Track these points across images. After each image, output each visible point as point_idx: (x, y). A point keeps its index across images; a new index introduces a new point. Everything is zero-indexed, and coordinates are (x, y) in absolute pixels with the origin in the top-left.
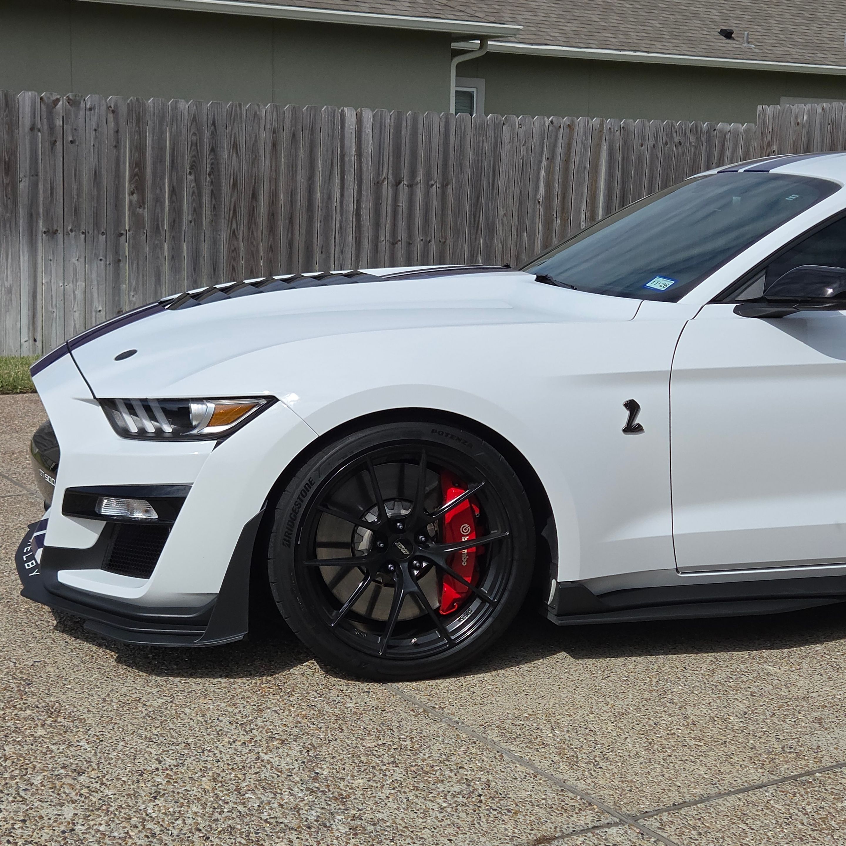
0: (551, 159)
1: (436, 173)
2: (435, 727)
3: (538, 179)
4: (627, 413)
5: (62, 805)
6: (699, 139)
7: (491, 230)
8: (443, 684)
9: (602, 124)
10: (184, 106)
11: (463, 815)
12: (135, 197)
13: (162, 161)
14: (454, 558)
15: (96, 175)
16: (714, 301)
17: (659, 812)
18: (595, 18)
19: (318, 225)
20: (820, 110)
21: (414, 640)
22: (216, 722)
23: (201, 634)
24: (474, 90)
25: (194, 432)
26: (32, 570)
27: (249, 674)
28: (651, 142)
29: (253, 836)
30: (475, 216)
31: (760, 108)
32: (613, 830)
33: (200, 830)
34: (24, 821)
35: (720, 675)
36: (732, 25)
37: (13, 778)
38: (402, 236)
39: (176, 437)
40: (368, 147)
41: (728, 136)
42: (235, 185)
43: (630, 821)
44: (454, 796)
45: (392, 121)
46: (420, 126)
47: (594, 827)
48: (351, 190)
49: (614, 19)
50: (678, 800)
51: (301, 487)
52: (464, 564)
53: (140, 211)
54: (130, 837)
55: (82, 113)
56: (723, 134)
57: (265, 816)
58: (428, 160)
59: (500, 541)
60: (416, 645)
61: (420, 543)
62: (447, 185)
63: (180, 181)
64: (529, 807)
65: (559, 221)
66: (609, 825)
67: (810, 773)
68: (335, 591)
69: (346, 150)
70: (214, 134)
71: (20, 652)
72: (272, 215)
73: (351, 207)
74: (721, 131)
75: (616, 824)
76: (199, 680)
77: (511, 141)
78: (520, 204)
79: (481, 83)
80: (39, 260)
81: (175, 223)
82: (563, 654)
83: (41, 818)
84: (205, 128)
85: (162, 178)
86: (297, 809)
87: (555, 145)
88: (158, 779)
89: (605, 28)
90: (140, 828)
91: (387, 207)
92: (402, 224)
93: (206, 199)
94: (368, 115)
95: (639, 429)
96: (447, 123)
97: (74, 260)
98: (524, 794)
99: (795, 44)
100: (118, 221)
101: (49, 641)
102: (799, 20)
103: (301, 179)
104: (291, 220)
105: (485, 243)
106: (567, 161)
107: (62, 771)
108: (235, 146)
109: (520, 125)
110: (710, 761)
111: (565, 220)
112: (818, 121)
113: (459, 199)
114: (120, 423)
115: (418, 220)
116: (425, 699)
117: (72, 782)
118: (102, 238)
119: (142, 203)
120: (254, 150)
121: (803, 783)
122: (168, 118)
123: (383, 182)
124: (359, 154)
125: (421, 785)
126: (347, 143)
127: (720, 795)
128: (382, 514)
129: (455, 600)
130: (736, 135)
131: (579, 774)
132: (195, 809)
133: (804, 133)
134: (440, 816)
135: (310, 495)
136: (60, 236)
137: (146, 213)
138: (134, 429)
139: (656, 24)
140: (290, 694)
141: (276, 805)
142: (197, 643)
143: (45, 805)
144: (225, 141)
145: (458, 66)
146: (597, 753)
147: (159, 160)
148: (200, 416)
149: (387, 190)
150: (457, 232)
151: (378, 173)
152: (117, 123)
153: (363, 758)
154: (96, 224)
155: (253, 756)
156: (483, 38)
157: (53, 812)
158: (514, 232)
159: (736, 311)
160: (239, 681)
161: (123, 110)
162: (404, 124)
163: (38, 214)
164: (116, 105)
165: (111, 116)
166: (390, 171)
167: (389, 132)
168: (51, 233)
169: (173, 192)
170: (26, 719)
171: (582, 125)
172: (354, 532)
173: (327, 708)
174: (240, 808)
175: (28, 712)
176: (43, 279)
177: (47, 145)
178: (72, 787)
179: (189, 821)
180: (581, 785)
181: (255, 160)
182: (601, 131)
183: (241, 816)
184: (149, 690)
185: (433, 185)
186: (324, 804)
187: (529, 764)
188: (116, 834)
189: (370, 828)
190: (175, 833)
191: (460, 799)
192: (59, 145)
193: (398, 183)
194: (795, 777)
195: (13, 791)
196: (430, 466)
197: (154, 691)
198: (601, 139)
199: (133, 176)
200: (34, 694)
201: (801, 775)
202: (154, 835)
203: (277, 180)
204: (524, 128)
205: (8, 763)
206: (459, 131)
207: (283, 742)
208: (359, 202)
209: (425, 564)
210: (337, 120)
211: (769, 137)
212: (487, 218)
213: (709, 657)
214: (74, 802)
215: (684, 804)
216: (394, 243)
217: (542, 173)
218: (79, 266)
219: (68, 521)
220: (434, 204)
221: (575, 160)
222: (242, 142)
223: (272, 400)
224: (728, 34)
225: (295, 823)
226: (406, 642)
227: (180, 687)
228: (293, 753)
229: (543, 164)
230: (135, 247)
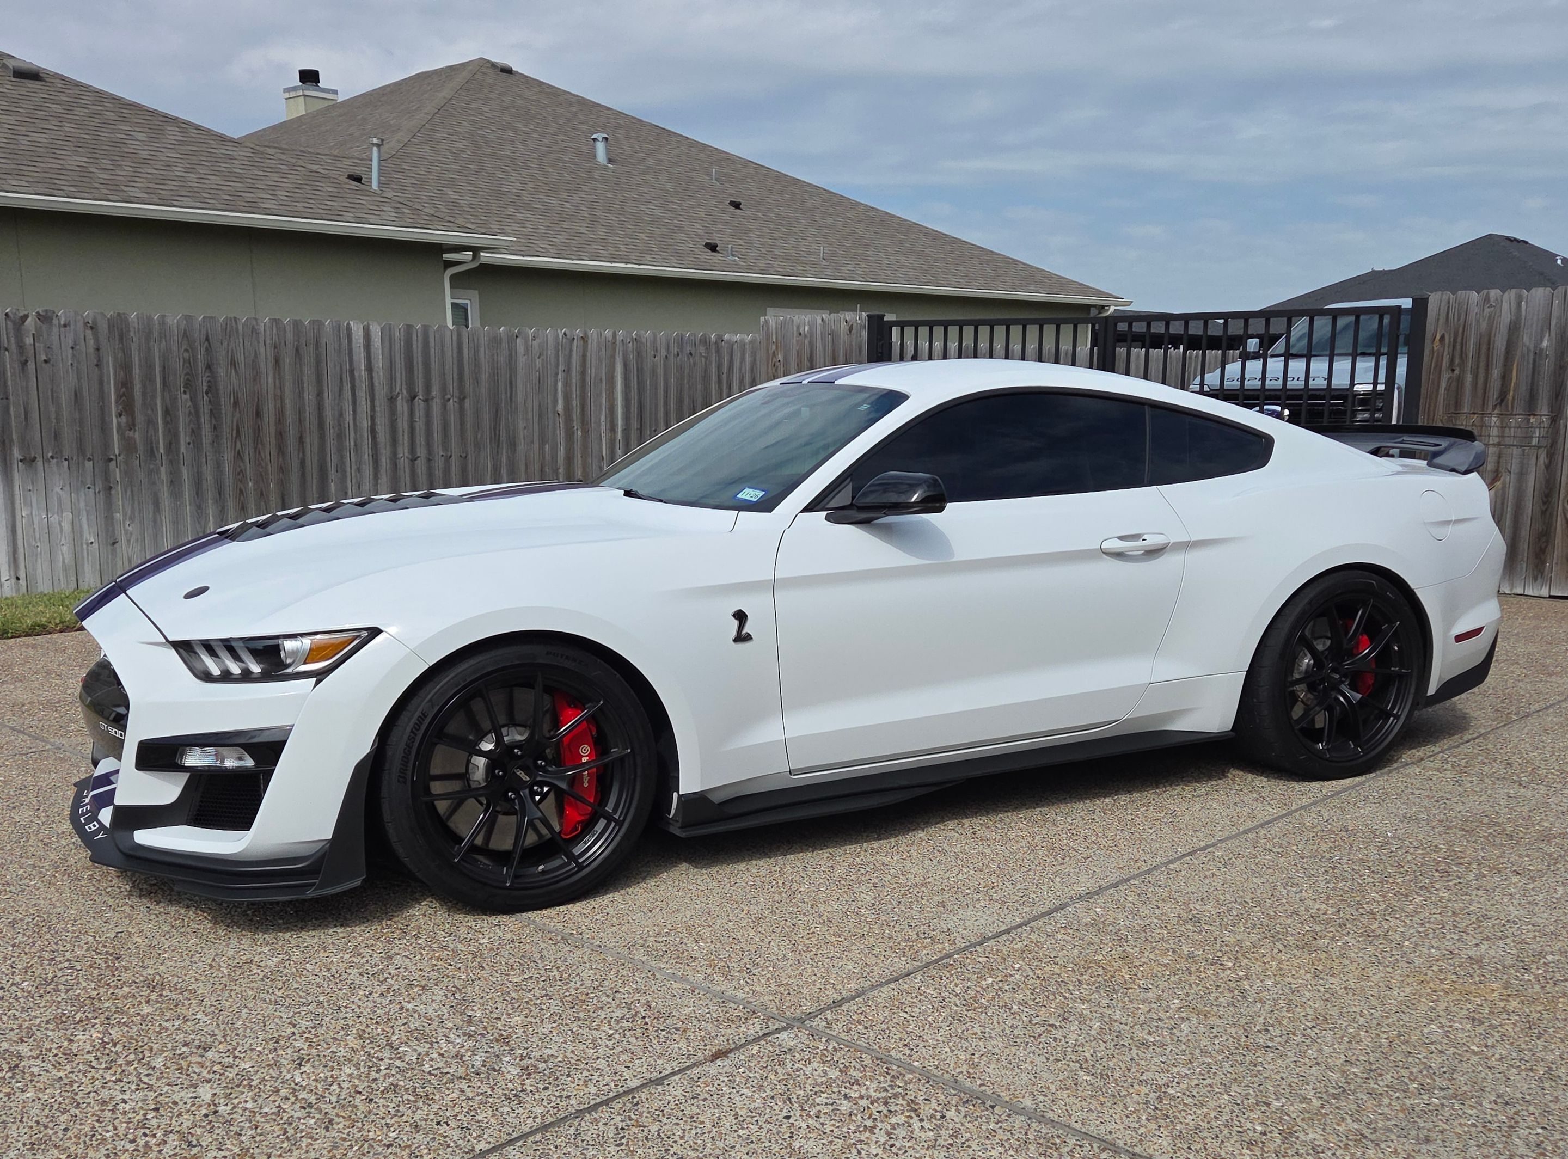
0: (568, 371)
1: (452, 387)
2: (578, 953)
3: (556, 390)
5: (196, 1086)
6: (708, 349)
7: (513, 445)
8: (574, 909)
9: (614, 335)
10: (173, 320)
11: (633, 1040)
12: (124, 419)
13: (152, 380)
15: (77, 396)
16: (806, 509)
17: (821, 1011)
18: (583, 230)
19: (331, 445)
20: (819, 321)
21: (541, 867)
22: (345, 976)
23: (314, 884)
24: (468, 302)
25: (289, 670)
26: (96, 832)
27: (365, 919)
28: (664, 353)
29: (420, 1091)
30: (495, 429)
31: (762, 319)
32: (783, 1035)
33: (360, 1093)
34: (156, 1110)
35: (840, 870)
36: (716, 239)
37: (129, 1063)
38: (421, 452)
39: (266, 677)
40: (379, 362)
41: (735, 346)
42: (236, 403)
43: (797, 1024)
44: (618, 1022)
45: (402, 334)
46: (431, 339)
47: (765, 1035)
48: (364, 405)
49: (601, 231)
50: (837, 997)
51: (414, 720)
53: (131, 433)
54: (284, 1111)
55: (55, 330)
56: (731, 345)
57: (427, 1068)
58: (443, 373)
60: (543, 872)
62: (464, 398)
63: (174, 400)
64: (695, 1022)
65: (579, 433)
66: (778, 1031)
67: (949, 956)
68: (451, 824)
69: (355, 365)
70: (208, 350)
71: (97, 924)
72: (280, 434)
73: (365, 424)
74: (728, 342)
75: (785, 1029)
76: (312, 933)
77: (526, 353)
78: (540, 416)
79: (475, 294)
80: (17, 492)
81: (172, 446)
82: (684, 866)
83: (175, 1103)
84: (197, 343)
85: (154, 397)
86: (459, 1056)
87: (570, 356)
88: (297, 1044)
89: (593, 241)
90: (293, 1099)
91: (403, 424)
92: (420, 439)
93: (205, 419)
94: (376, 330)
95: (748, 638)
97: (57, 489)
98: (688, 1010)
99: (775, 258)
100: (107, 445)
101: (127, 908)
102: (776, 235)
103: (309, 396)
104: (301, 440)
105: (508, 458)
106: (583, 373)
107: (184, 1049)
108: (233, 363)
109: (534, 338)
110: (855, 955)
111: (586, 432)
112: (819, 332)
113: (477, 413)
114: (198, 666)
115: (437, 437)
116: (560, 926)
117: (199, 1059)
118: (89, 464)
119: (132, 426)
120: (254, 365)
121: (945, 967)
122: (156, 334)
123: (397, 397)
124: (369, 369)
125: (582, 1015)
126: (355, 358)
127: (873, 987)
129: (579, 822)
130: (742, 344)
131: (735, 983)
132: (348, 1071)
133: (806, 342)
134: (610, 1044)
135: (424, 727)
136: (39, 463)
137: (137, 436)
138: (216, 672)
139: (643, 236)
140: (417, 937)
141: (435, 1056)
142: (310, 894)
143: (175, 1088)
144: (221, 356)
145: (453, 278)
146: (746, 960)
147: (148, 378)
148: (294, 653)
149: (402, 406)
150: (478, 446)
151: (391, 388)
152: (97, 340)
153: (514, 995)
154: (81, 450)
155: (395, 1007)
156: (476, 250)
157: (187, 1095)
158: (536, 445)
159: (828, 518)
160: (357, 929)
161: (103, 326)
162: (414, 337)
163: (11, 441)
164: (95, 321)
165: (89, 332)
166: (404, 386)
167: (399, 346)
168: (29, 461)
169: (167, 412)
170: (126, 997)
171: (595, 336)
172: (469, 762)
173: (460, 946)
174: (398, 1063)
175: (126, 989)
176: (22, 512)
177: (17, 365)
178: (202, 1065)
179: (345, 1085)
180: (740, 995)
181: (256, 377)
182: (614, 343)
183: (401, 1071)
184: (259, 950)
185: (449, 400)
186: (486, 1048)
187: (683, 979)
188: (266, 1110)
189: (542, 1066)
190: (334, 1099)
191: (625, 1024)
192: (31, 366)
193: (413, 398)
194: (937, 961)
195: (133, 1078)
197: (266, 949)
198: (614, 349)
199: (119, 397)
200: (126, 969)
201: (941, 959)
202: (310, 1105)
203: (282, 399)
204: (538, 341)
205: (119, 1048)
206: (472, 345)
207: (423, 988)
208: (373, 418)
210: (343, 333)
211: (774, 347)
212: (508, 432)
213: (825, 853)
214: (209, 1081)
215: (844, 1000)
216: (413, 460)
217: (560, 385)
218: (65, 495)
219: (144, 776)
220: (453, 419)
221: (591, 372)
222: (241, 358)
223: (374, 632)
224: (713, 248)
225: (461, 1071)
226: (532, 870)
227: (293, 942)
228: (438, 998)
229: (560, 377)
230: (128, 474)
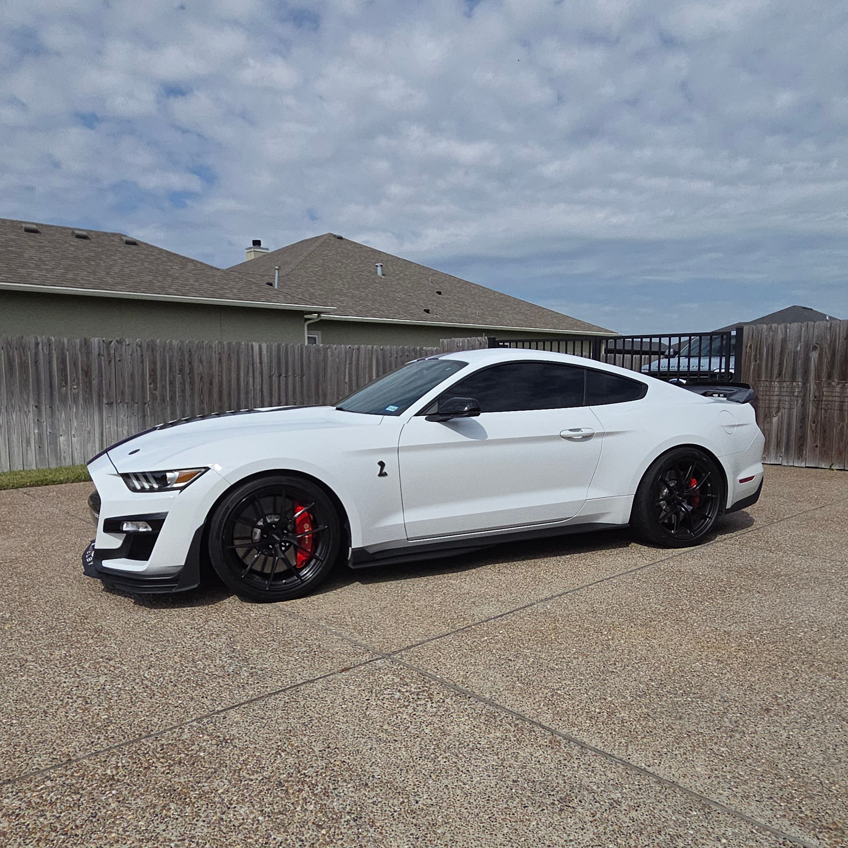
0: (351, 363)
1: (298, 372)
3: (345, 372)
4: (379, 467)
9: (372, 348)
10: (175, 343)
11: (306, 662)
12: (152, 386)
13: (165, 369)
14: (301, 540)
15: (132, 376)
16: (416, 415)
17: (400, 651)
19: (242, 396)
21: (284, 581)
23: (176, 586)
24: (316, 336)
28: (396, 355)
31: (441, 340)
36: (429, 307)
40: (265, 359)
42: (201, 378)
43: (387, 656)
44: (302, 653)
45: (276, 348)
46: (289, 349)
48: (258, 380)
49: (377, 305)
52: (307, 542)
53: (155, 392)
55: (124, 348)
56: (427, 352)
58: (294, 365)
59: (323, 530)
60: (285, 584)
61: (284, 534)
62: (303, 376)
63: (174, 377)
66: (377, 659)
69: (255, 362)
70: (190, 355)
72: (220, 392)
73: (258, 387)
74: (425, 351)
77: (332, 356)
78: (337, 384)
79: (319, 333)
80: (104, 417)
81: (172, 398)
84: (185, 353)
85: (166, 376)
87: (352, 357)
91: (275, 387)
92: (283, 394)
93: (187, 386)
94: (264, 346)
95: (385, 474)
96: (302, 348)
97: (122, 416)
100: (144, 397)
103: (234, 375)
104: (229, 394)
106: (358, 364)
108: (201, 361)
109: (335, 349)
112: (466, 346)
113: (309, 382)
114: (131, 485)
115: (290, 393)
116: (290, 609)
118: (136, 405)
119: (155, 389)
120: (210, 362)
122: (167, 348)
123: (273, 375)
124: (261, 363)
126: (255, 358)
128: (265, 521)
130: (432, 352)
136: (115, 405)
137: (158, 393)
138: (139, 487)
139: (396, 306)
144: (196, 358)
145: (308, 325)
147: (163, 368)
149: (275, 378)
151: (271, 371)
152: (142, 352)
154: (133, 400)
156: (319, 313)
161: (145, 345)
162: (282, 349)
163: (103, 395)
164: (141, 343)
165: (138, 348)
166: (276, 371)
167: (274, 353)
168: (110, 404)
169: (171, 383)
171: (363, 348)
176: (106, 426)
177: (107, 363)
180: (364, 642)
181: (211, 367)
182: (372, 351)
185: (296, 376)
187: (340, 635)
191: (305, 654)
192: (113, 362)
193: (280, 376)
196: (287, 497)
198: (372, 354)
199: (150, 376)
203: (222, 376)
204: (337, 350)
206: (307, 352)
208: (262, 385)
209: (287, 544)
210: (250, 348)
212: (323, 391)
215: (413, 646)
217: (347, 370)
218: (125, 419)
219: (107, 535)
220: (298, 385)
221: (361, 363)
222: (204, 358)
223: (207, 469)
224: (427, 311)
225: (221, 674)
226: (280, 582)
229: (347, 366)
230: (153, 409)
